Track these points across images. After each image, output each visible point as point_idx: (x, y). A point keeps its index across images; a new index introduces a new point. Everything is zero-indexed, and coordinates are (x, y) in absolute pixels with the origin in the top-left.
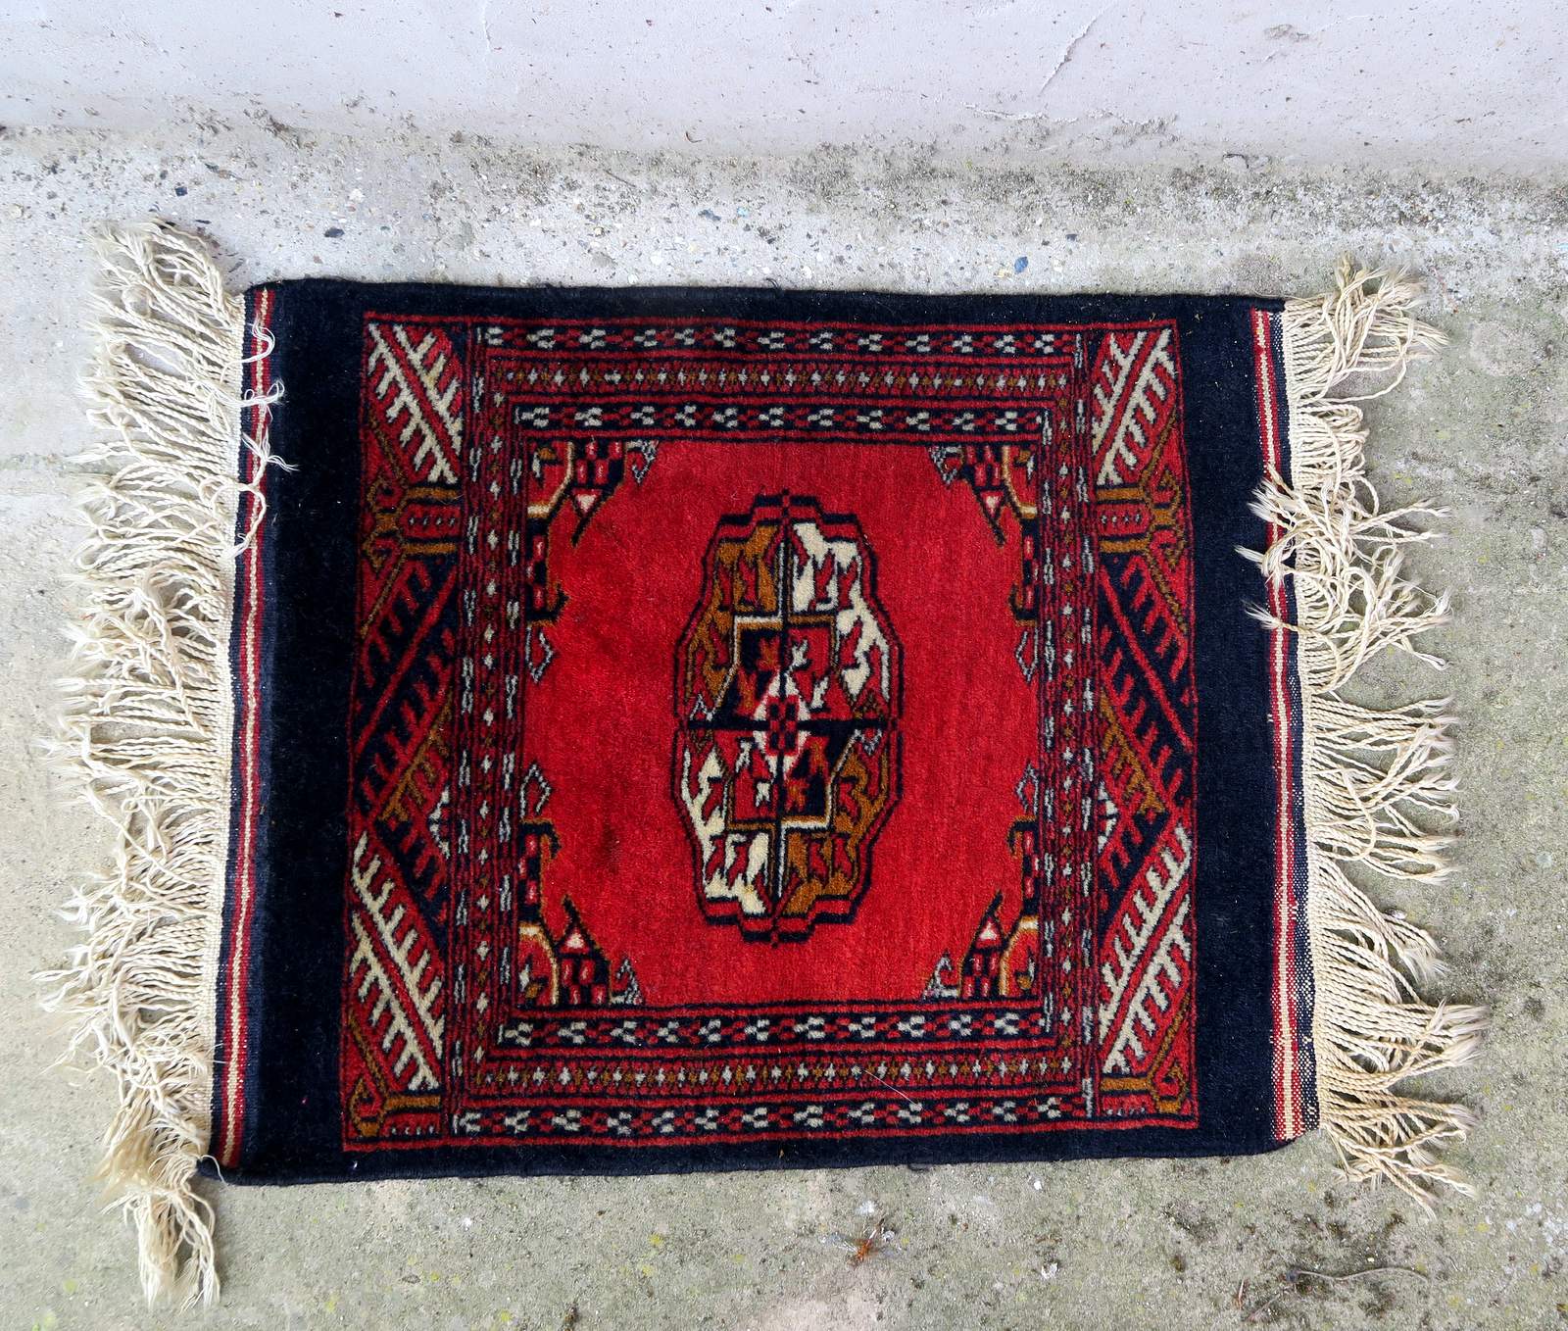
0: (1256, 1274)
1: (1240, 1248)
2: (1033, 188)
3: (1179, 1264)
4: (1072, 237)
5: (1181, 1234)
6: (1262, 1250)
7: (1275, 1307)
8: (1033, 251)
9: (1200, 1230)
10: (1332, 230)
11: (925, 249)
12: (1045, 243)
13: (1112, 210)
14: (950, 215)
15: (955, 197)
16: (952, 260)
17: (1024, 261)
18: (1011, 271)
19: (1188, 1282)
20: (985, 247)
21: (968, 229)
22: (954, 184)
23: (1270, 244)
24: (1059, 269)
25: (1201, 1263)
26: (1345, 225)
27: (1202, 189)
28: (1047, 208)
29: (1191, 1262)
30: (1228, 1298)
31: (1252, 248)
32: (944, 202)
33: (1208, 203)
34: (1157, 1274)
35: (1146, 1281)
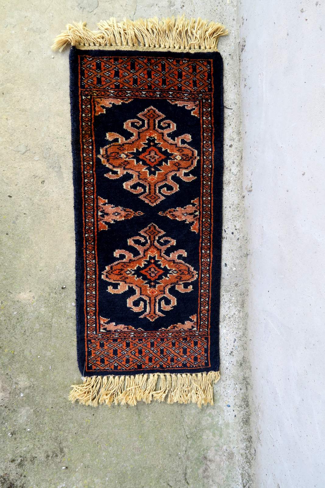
0: (11, 478)
1: (17, 474)
2: (245, 407)
3: (13, 461)
4: (235, 416)
5: (19, 461)
6: (17, 478)
7: (4, 482)
8: (232, 408)
9: (21, 465)
10: (240, 472)
11: (231, 386)
12: (234, 411)
13: (242, 424)
14: (238, 390)
15: (242, 391)
16: (229, 392)
17: (229, 406)
18: (227, 404)
19: (9, 463)
20: (232, 398)
21: (236, 394)
22: (245, 391)
23: (237, 458)
24: (228, 414)
25: (13, 465)
26: (242, 474)
27: (248, 443)
28: (242, 411)
29: (13, 463)
30: (6, 472)
31: (236, 455)
32: (241, 389)
33: (245, 444)
34: (10, 457)
35: (8, 454)
